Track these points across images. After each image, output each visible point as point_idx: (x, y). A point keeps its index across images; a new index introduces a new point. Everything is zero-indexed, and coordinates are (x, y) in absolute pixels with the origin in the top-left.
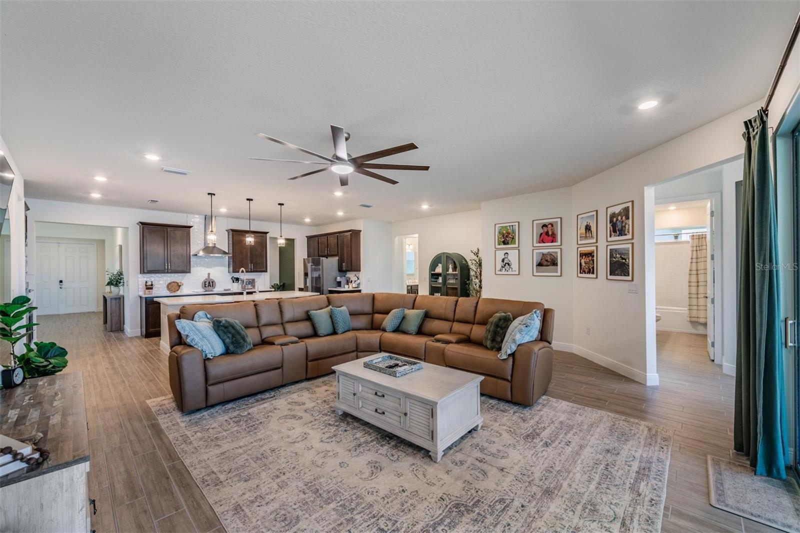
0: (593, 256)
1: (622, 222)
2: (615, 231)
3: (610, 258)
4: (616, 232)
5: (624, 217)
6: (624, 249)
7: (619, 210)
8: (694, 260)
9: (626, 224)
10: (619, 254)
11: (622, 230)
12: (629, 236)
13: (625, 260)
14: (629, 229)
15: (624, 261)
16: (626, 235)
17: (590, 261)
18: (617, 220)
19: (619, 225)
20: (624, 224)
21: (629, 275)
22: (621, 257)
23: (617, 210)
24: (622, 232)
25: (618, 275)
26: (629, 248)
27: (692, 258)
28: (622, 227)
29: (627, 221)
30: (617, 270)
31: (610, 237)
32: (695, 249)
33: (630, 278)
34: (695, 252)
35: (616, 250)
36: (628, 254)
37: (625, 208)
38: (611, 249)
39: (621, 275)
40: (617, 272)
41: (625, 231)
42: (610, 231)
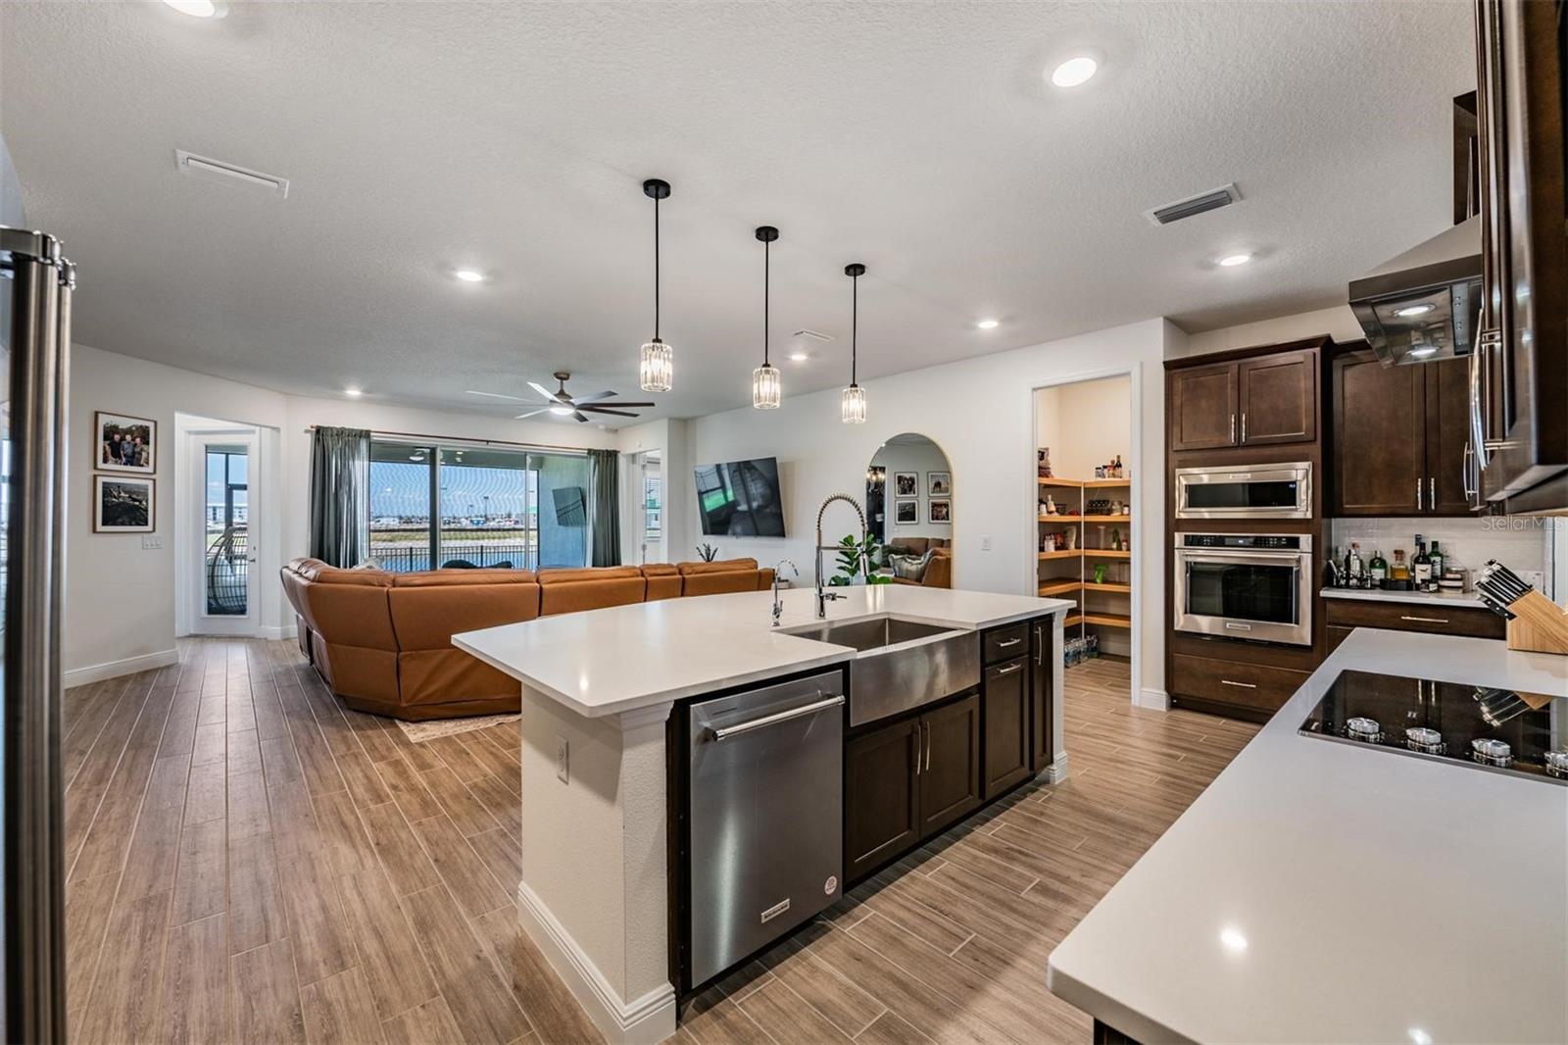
1: (135, 445)
2: (116, 454)
3: (105, 495)
4: (120, 458)
5: (138, 440)
6: (134, 486)
7: (129, 426)
9: (142, 450)
10: (125, 492)
11: (131, 456)
12: (150, 469)
13: (140, 502)
14: (147, 459)
15: (137, 503)
16: (142, 466)
18: (123, 439)
19: (127, 449)
20: (137, 450)
22: (130, 497)
23: (124, 424)
24: (133, 459)
25: (123, 524)
26: (146, 488)
28: (134, 453)
29: (145, 447)
30: (118, 518)
33: (149, 528)
35: (119, 486)
36: (146, 495)
37: (141, 426)
38: (104, 483)
39: (131, 525)
40: (120, 520)
41: (139, 460)
42: (105, 453)
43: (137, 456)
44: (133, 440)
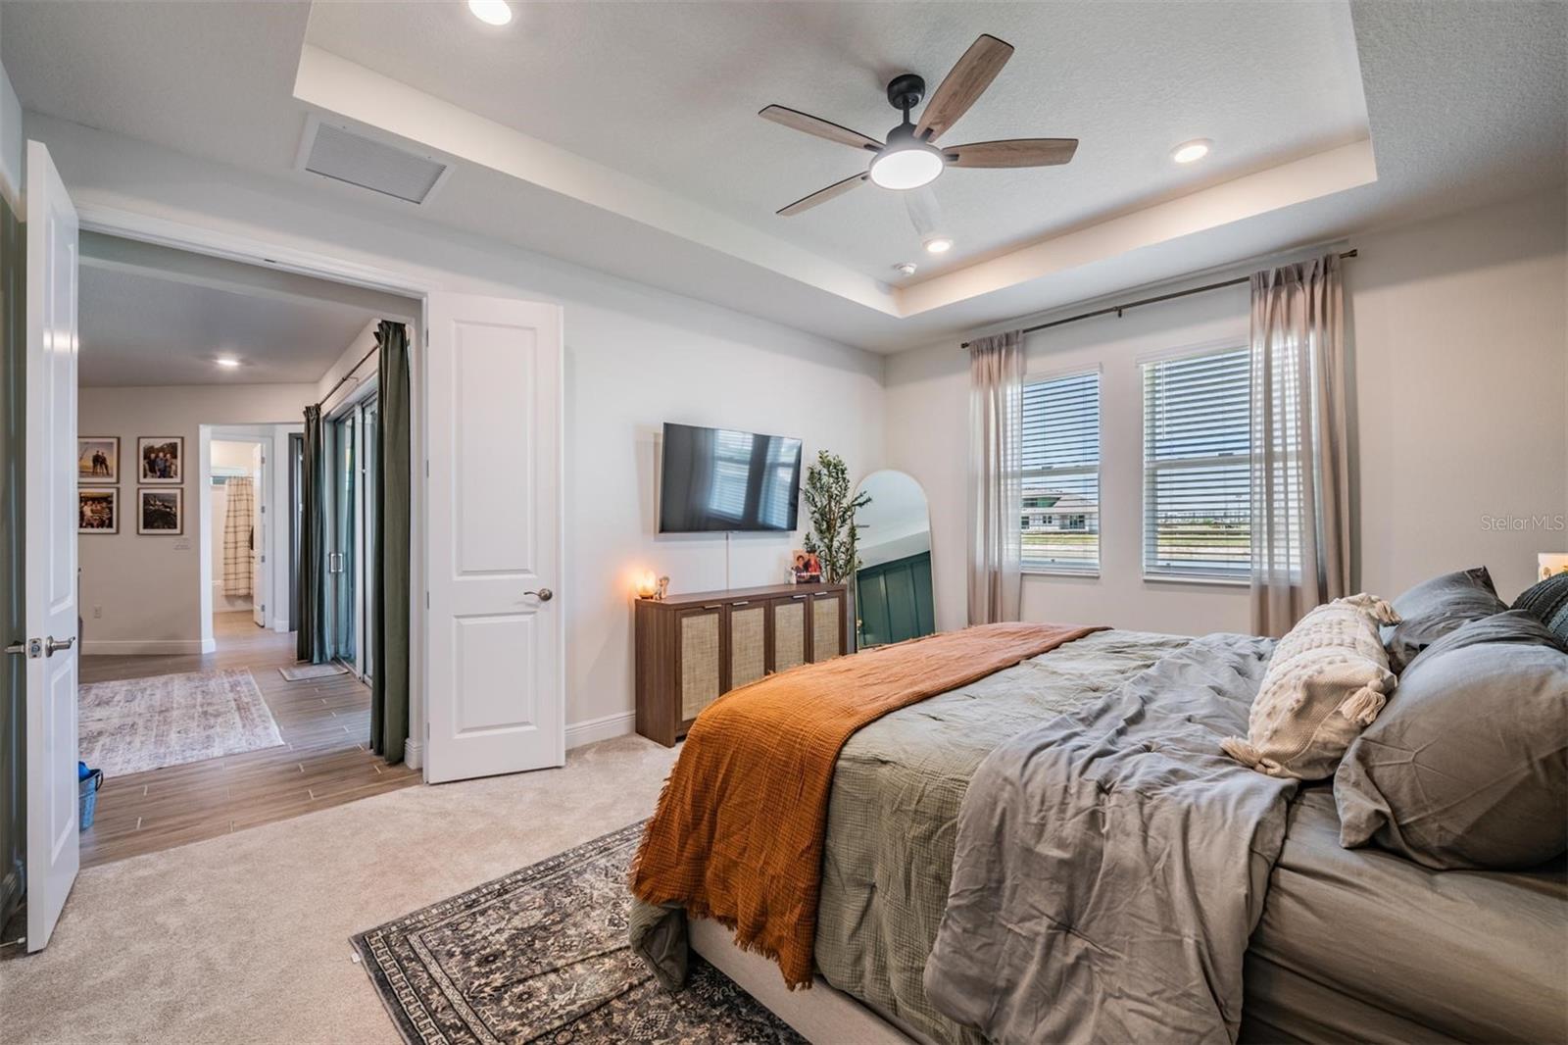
0: (111, 502)
1: (167, 461)
2: (153, 470)
3: (145, 504)
4: (155, 472)
5: (168, 456)
6: (168, 495)
7: (161, 445)
8: (232, 514)
9: (172, 464)
10: (160, 501)
11: (165, 470)
12: (178, 480)
13: (171, 508)
14: (176, 471)
15: (168, 510)
16: (172, 477)
17: (103, 508)
18: (157, 456)
19: (160, 464)
20: (168, 464)
21: (175, 527)
22: (164, 505)
23: (158, 443)
24: (165, 473)
25: (158, 528)
26: (175, 496)
27: (229, 511)
28: (165, 467)
29: (174, 461)
30: (154, 522)
31: (145, 476)
32: (232, 498)
33: (178, 531)
34: (232, 503)
35: (155, 496)
36: (175, 502)
37: (171, 444)
38: (145, 495)
39: (164, 528)
40: (156, 524)
41: (170, 472)
42: (145, 470)
43: (168, 469)
44: (165, 456)
